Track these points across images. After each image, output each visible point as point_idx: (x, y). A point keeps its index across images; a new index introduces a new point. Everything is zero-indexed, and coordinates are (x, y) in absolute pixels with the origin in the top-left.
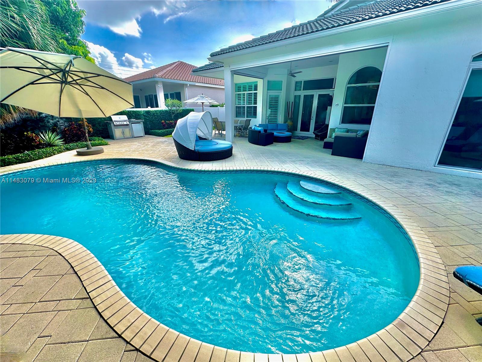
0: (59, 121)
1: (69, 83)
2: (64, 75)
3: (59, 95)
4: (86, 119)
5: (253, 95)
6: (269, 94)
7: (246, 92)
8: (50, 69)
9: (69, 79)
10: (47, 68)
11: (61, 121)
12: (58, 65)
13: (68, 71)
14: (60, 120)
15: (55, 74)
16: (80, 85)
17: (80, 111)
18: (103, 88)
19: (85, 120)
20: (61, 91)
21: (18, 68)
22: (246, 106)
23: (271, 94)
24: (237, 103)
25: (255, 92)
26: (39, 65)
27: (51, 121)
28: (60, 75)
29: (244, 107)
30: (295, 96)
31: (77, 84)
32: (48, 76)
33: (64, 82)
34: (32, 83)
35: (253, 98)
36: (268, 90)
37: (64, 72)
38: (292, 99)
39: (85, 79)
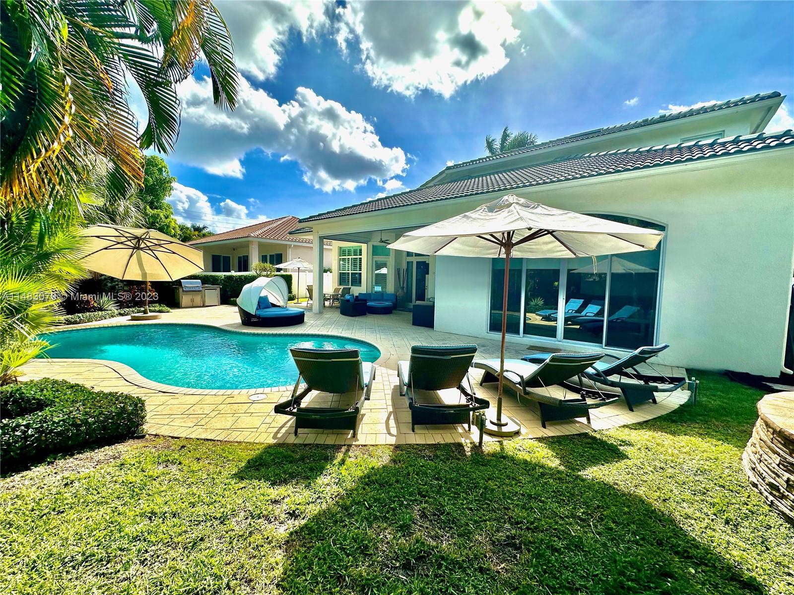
0: (118, 285)
1: (142, 249)
2: (139, 241)
3: (128, 258)
4: (151, 282)
5: (358, 260)
6: (375, 260)
7: (350, 257)
8: (126, 237)
9: (142, 246)
10: (124, 236)
11: (121, 285)
12: (135, 234)
13: (144, 239)
14: (120, 283)
15: (130, 240)
16: (152, 250)
17: (144, 274)
18: (174, 253)
19: (149, 284)
20: (131, 256)
21: (98, 237)
22: (350, 272)
23: (377, 259)
24: (341, 269)
25: (360, 257)
26: (118, 234)
27: (109, 285)
28: (134, 242)
29: (349, 273)
30: (408, 262)
31: (150, 249)
32: (122, 243)
33: (137, 248)
34: (106, 249)
35: (358, 264)
36: (373, 255)
37: (139, 239)
38: (404, 266)
39: (159, 245)
